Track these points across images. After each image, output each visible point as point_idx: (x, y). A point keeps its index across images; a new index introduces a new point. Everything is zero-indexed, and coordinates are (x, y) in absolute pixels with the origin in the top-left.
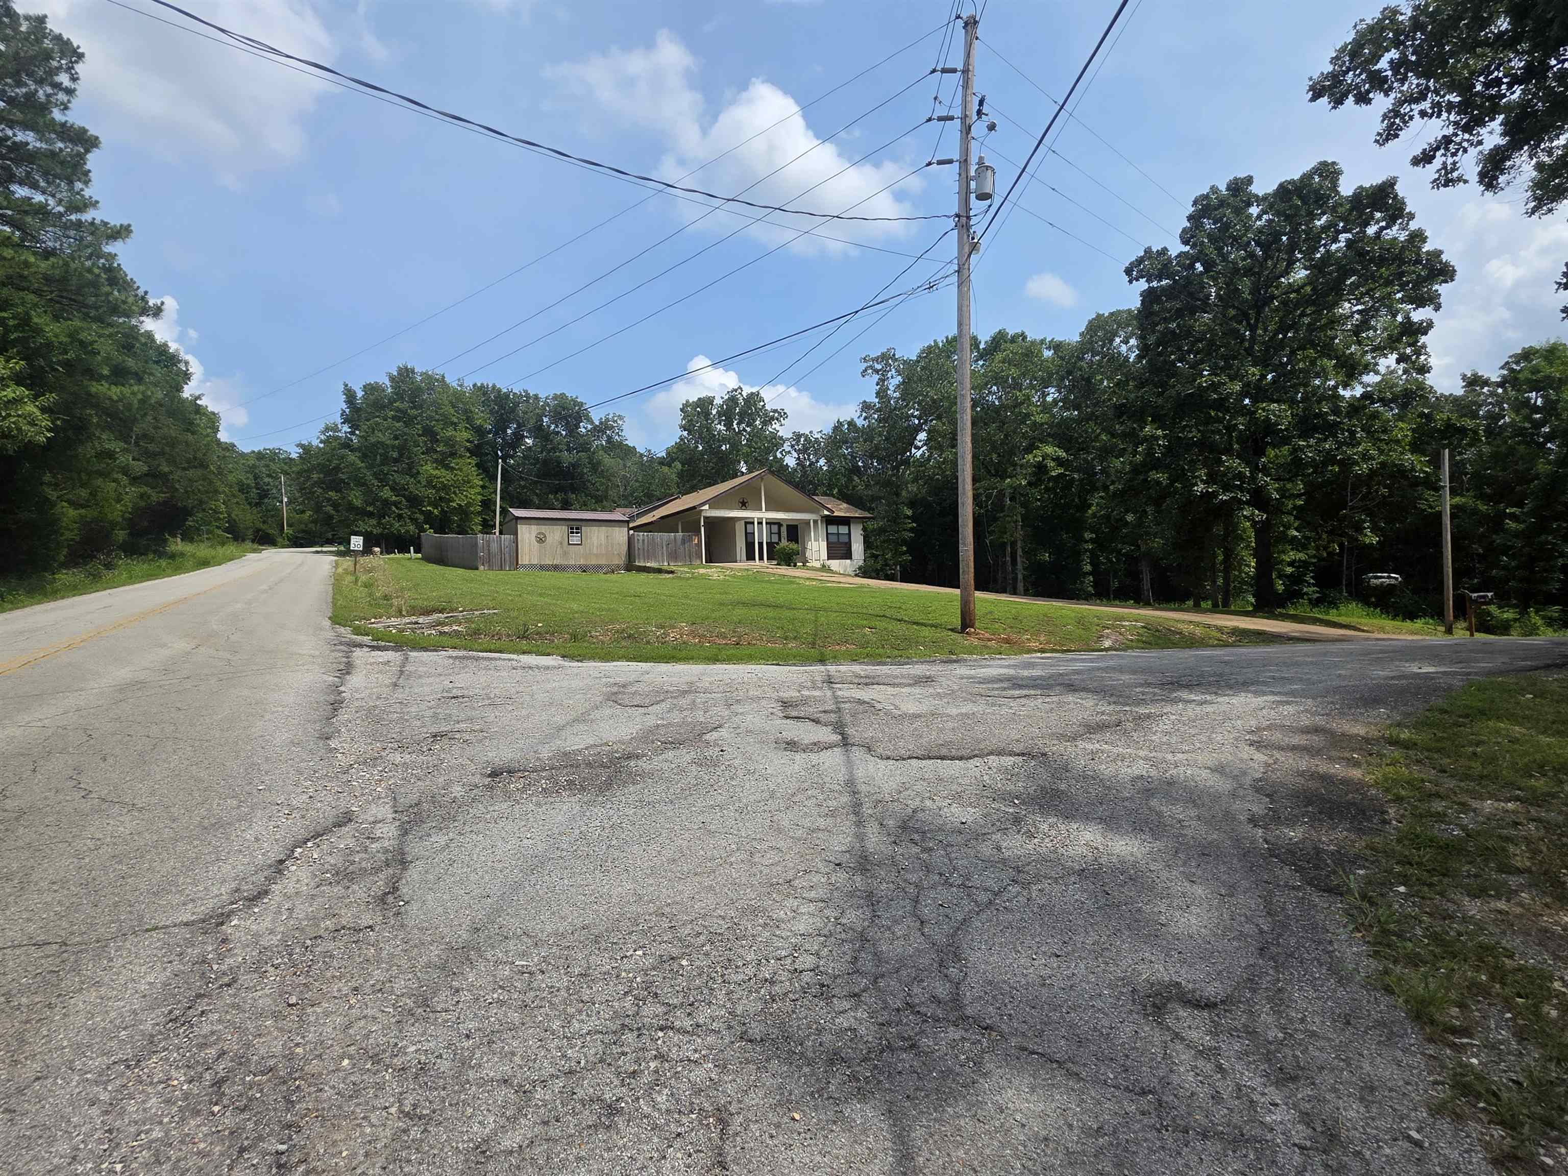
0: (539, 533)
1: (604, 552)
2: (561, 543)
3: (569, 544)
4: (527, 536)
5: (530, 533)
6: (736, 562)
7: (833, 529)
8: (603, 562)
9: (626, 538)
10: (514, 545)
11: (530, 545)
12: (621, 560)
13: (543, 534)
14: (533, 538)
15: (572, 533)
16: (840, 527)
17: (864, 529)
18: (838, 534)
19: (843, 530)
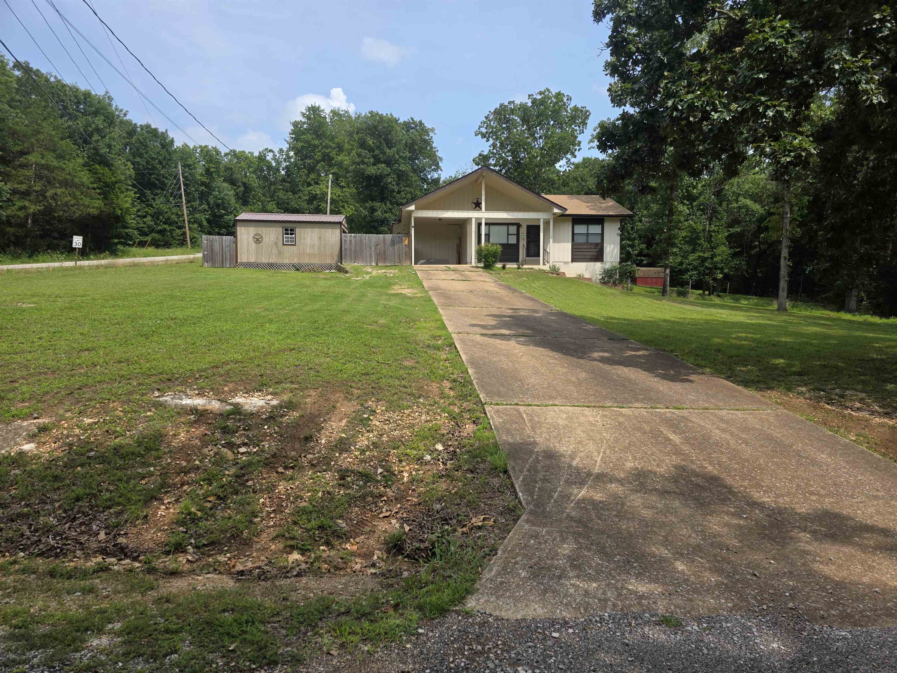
0: (256, 235)
1: (317, 252)
2: (276, 244)
3: (284, 244)
4: (245, 237)
5: (248, 234)
6: (466, 264)
7: (580, 229)
8: (316, 261)
9: (338, 239)
10: (234, 245)
11: (248, 244)
12: (332, 260)
13: (259, 235)
14: (251, 239)
15: (287, 234)
16: (590, 227)
17: (622, 229)
18: (588, 234)
19: (595, 229)
